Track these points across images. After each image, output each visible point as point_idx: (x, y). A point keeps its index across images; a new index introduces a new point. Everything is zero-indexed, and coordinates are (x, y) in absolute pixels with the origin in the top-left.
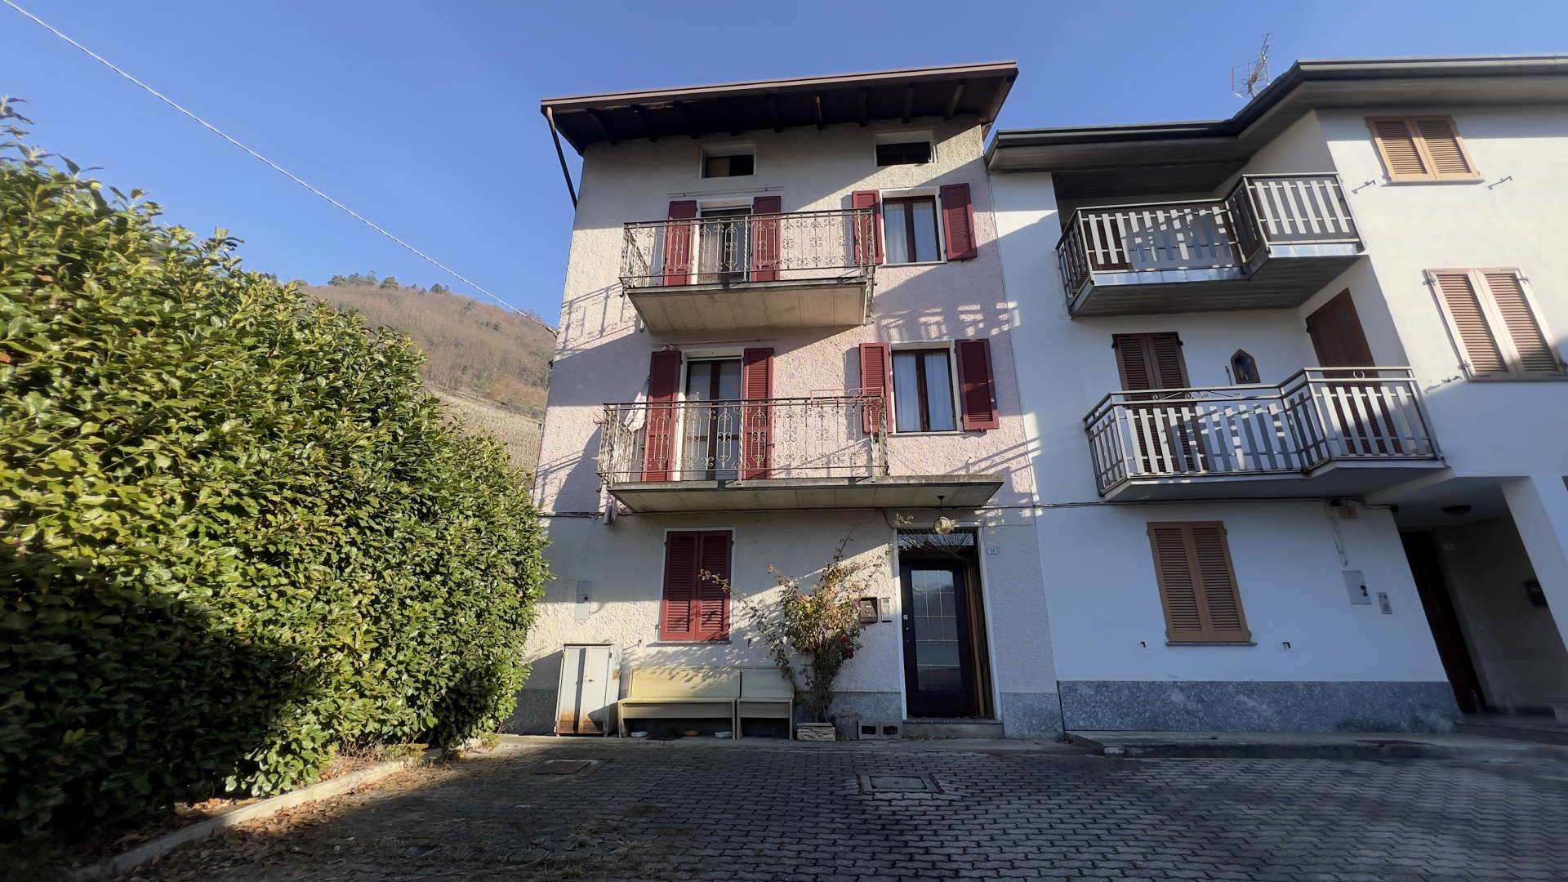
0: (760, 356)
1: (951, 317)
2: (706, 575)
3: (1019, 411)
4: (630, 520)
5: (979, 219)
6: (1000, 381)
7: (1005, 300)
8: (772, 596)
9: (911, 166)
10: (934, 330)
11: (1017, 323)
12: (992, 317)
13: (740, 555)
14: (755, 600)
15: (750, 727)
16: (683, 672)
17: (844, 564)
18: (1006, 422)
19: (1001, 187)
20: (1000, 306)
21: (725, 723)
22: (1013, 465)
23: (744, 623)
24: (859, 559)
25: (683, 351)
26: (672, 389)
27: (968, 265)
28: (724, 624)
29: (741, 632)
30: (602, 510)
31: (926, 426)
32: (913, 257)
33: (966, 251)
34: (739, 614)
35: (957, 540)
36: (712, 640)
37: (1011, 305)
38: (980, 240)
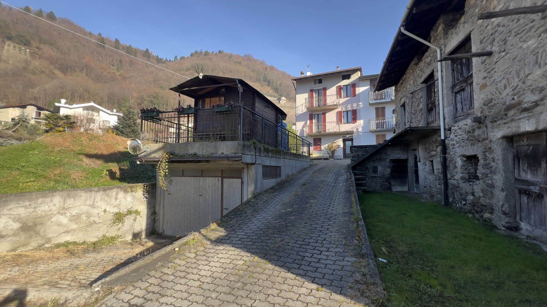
0: (324, 114)
1: (352, 106)
2: (318, 143)
3: (360, 119)
4: (308, 137)
5: (357, 89)
6: (358, 116)
7: (360, 102)
8: (327, 145)
9: (347, 80)
10: (349, 108)
11: (362, 106)
12: (358, 105)
13: (323, 141)
14: (325, 146)
15: (324, 159)
16: (316, 154)
17: (335, 141)
18: (358, 121)
19: (361, 83)
20: (359, 104)
21: (321, 159)
22: (359, 127)
23: (324, 148)
24: (337, 140)
25: (314, 113)
26: (312, 119)
27: (355, 97)
28: (321, 149)
29: (323, 149)
30: (305, 135)
31: (348, 122)
32: (347, 97)
33: (354, 95)
34: (323, 147)
35: (351, 137)
36: (320, 150)
37: (361, 103)
38: (357, 93)
